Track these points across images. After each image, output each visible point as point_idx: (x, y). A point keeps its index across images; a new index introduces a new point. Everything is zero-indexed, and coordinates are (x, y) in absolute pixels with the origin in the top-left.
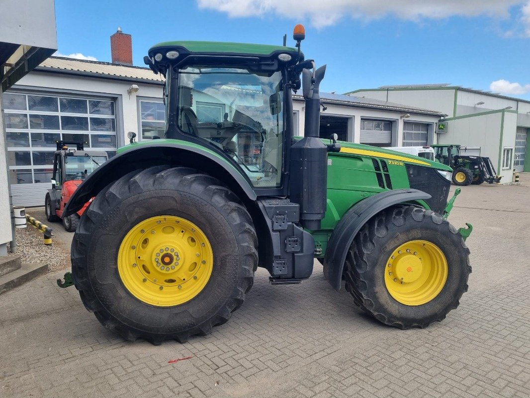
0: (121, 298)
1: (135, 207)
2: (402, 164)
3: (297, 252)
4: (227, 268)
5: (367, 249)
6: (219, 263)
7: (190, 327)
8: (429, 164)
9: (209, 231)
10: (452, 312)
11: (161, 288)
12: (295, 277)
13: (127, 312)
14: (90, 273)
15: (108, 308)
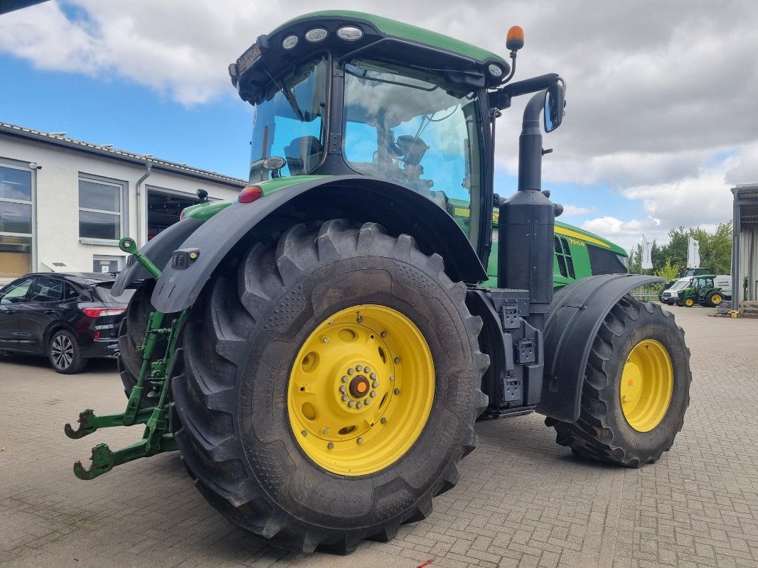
0: (295, 468)
1: (328, 287)
2: (583, 244)
3: (530, 363)
4: (459, 393)
5: (603, 354)
6: (444, 387)
7: (406, 507)
8: (607, 246)
9: (432, 332)
10: (678, 434)
11: (330, 446)
12: (529, 404)
13: (306, 494)
14: (241, 422)
15: (272, 491)
